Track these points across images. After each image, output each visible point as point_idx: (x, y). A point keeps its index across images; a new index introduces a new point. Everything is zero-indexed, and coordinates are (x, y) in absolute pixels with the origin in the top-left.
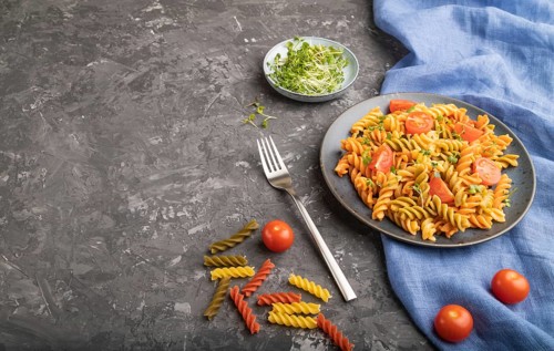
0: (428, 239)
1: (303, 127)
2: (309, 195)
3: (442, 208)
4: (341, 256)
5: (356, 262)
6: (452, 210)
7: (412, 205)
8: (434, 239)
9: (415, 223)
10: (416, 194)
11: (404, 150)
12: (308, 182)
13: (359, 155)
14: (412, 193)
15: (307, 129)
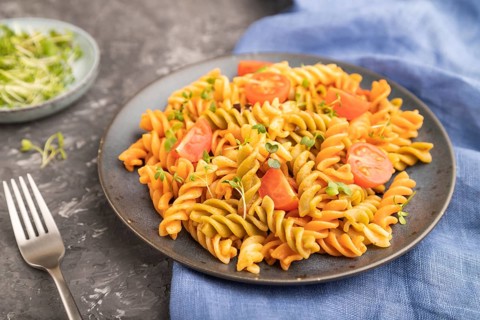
0: (245, 270)
1: (103, 102)
2: (79, 199)
3: (275, 217)
4: (102, 296)
5: (123, 307)
6: (291, 221)
7: (227, 213)
8: (256, 270)
9: (228, 244)
10: (236, 195)
11: (232, 125)
12: (83, 181)
13: (162, 136)
14: (229, 194)
15: (108, 105)
